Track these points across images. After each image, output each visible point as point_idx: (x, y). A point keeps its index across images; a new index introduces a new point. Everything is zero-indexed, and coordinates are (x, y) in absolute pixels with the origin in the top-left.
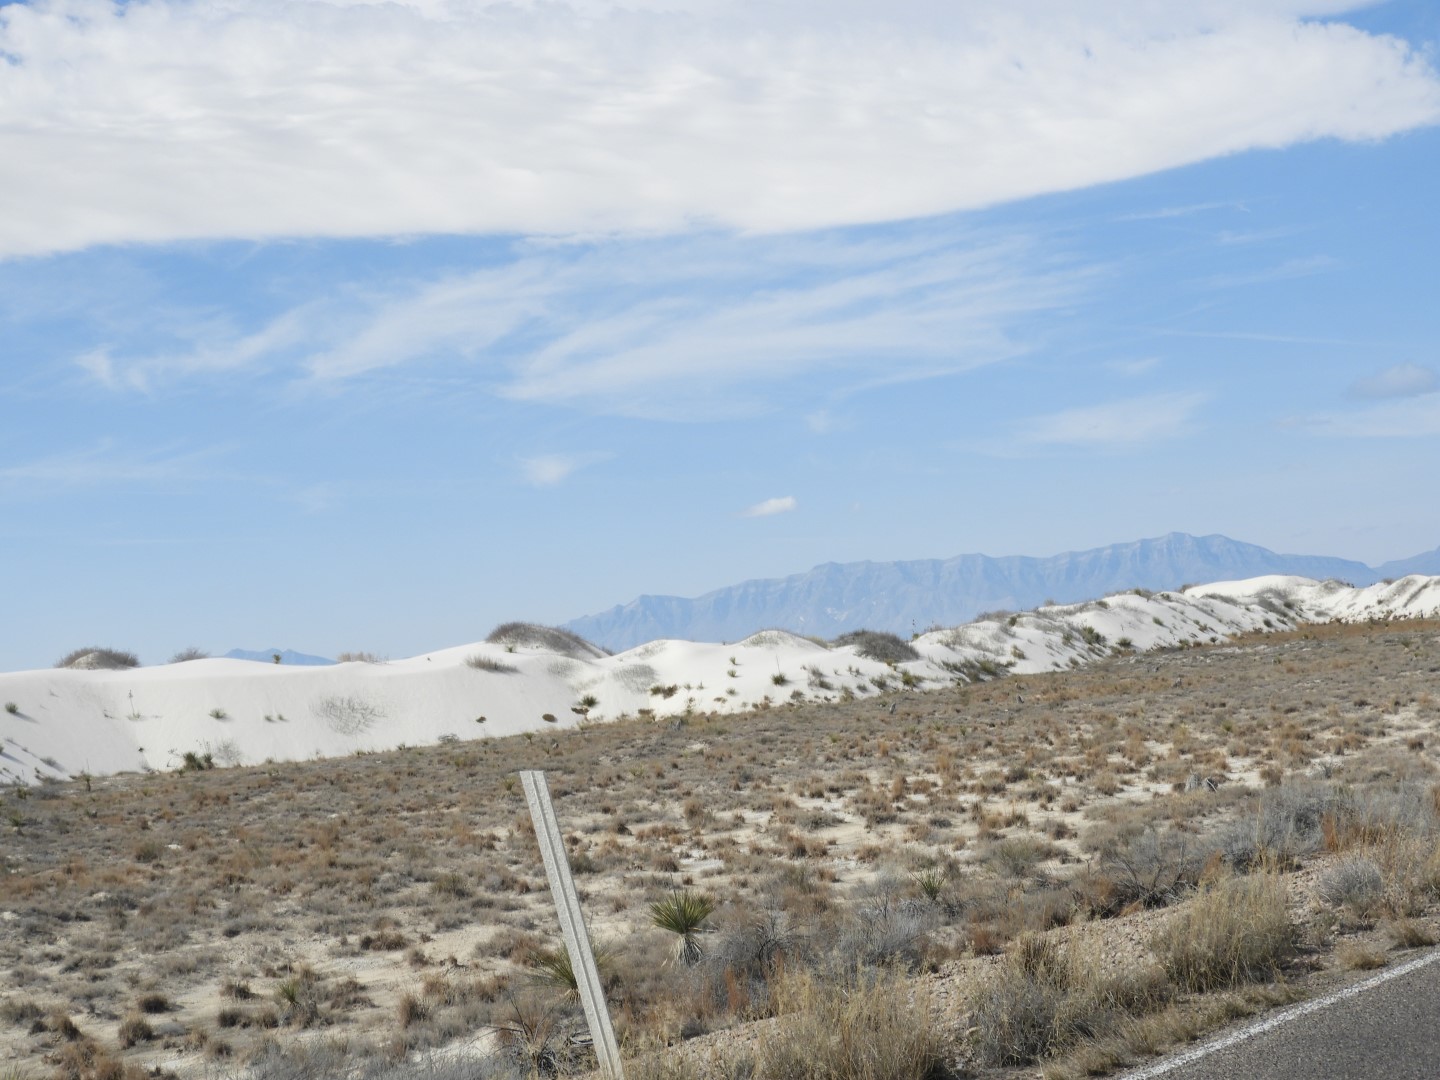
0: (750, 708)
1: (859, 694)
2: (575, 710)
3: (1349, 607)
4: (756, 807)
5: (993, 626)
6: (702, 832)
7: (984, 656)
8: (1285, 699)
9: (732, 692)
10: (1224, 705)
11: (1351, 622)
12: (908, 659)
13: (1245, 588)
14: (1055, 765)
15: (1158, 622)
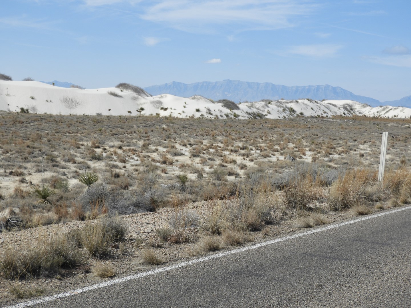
0: (188, 117)
1: (220, 118)
2: (137, 111)
3: (368, 112)
4: (164, 146)
5: (263, 103)
6: (143, 152)
7: (259, 112)
8: (335, 136)
9: (183, 112)
10: (317, 135)
11: (368, 117)
12: (236, 109)
13: (340, 103)
14: (257, 146)
15: (312, 109)
